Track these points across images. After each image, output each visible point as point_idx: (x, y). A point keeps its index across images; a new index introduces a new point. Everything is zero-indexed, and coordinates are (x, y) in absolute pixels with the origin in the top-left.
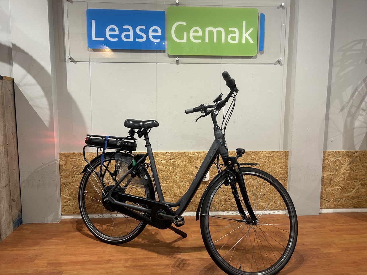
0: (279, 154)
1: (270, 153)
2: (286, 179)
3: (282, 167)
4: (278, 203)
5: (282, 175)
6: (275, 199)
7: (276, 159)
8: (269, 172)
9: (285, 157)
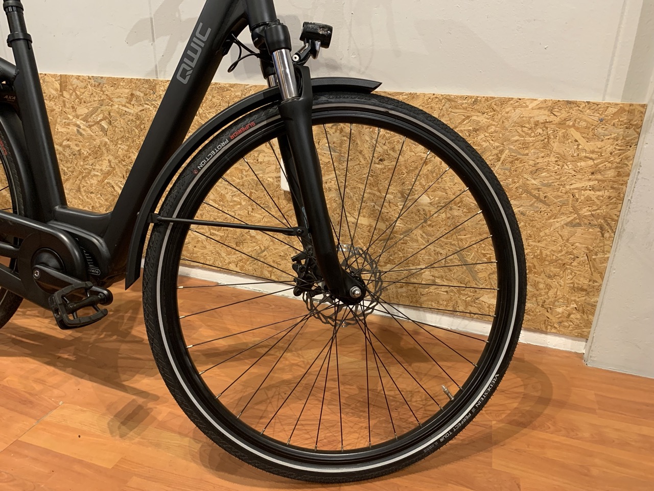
0: (596, 117)
1: (552, 107)
2: (608, 224)
3: (600, 171)
4: (560, 310)
5: (595, 207)
6: (547, 293)
7: (577, 135)
8: (538, 189)
9: (621, 131)
